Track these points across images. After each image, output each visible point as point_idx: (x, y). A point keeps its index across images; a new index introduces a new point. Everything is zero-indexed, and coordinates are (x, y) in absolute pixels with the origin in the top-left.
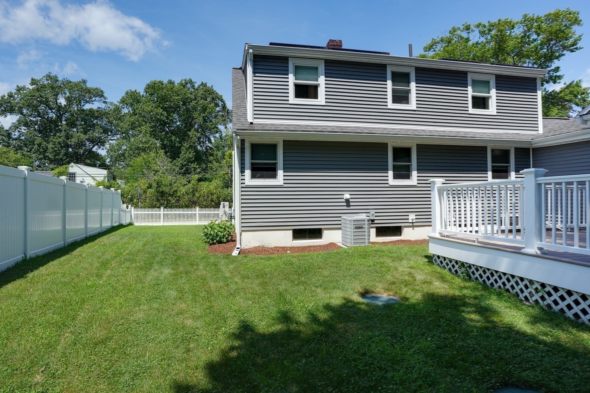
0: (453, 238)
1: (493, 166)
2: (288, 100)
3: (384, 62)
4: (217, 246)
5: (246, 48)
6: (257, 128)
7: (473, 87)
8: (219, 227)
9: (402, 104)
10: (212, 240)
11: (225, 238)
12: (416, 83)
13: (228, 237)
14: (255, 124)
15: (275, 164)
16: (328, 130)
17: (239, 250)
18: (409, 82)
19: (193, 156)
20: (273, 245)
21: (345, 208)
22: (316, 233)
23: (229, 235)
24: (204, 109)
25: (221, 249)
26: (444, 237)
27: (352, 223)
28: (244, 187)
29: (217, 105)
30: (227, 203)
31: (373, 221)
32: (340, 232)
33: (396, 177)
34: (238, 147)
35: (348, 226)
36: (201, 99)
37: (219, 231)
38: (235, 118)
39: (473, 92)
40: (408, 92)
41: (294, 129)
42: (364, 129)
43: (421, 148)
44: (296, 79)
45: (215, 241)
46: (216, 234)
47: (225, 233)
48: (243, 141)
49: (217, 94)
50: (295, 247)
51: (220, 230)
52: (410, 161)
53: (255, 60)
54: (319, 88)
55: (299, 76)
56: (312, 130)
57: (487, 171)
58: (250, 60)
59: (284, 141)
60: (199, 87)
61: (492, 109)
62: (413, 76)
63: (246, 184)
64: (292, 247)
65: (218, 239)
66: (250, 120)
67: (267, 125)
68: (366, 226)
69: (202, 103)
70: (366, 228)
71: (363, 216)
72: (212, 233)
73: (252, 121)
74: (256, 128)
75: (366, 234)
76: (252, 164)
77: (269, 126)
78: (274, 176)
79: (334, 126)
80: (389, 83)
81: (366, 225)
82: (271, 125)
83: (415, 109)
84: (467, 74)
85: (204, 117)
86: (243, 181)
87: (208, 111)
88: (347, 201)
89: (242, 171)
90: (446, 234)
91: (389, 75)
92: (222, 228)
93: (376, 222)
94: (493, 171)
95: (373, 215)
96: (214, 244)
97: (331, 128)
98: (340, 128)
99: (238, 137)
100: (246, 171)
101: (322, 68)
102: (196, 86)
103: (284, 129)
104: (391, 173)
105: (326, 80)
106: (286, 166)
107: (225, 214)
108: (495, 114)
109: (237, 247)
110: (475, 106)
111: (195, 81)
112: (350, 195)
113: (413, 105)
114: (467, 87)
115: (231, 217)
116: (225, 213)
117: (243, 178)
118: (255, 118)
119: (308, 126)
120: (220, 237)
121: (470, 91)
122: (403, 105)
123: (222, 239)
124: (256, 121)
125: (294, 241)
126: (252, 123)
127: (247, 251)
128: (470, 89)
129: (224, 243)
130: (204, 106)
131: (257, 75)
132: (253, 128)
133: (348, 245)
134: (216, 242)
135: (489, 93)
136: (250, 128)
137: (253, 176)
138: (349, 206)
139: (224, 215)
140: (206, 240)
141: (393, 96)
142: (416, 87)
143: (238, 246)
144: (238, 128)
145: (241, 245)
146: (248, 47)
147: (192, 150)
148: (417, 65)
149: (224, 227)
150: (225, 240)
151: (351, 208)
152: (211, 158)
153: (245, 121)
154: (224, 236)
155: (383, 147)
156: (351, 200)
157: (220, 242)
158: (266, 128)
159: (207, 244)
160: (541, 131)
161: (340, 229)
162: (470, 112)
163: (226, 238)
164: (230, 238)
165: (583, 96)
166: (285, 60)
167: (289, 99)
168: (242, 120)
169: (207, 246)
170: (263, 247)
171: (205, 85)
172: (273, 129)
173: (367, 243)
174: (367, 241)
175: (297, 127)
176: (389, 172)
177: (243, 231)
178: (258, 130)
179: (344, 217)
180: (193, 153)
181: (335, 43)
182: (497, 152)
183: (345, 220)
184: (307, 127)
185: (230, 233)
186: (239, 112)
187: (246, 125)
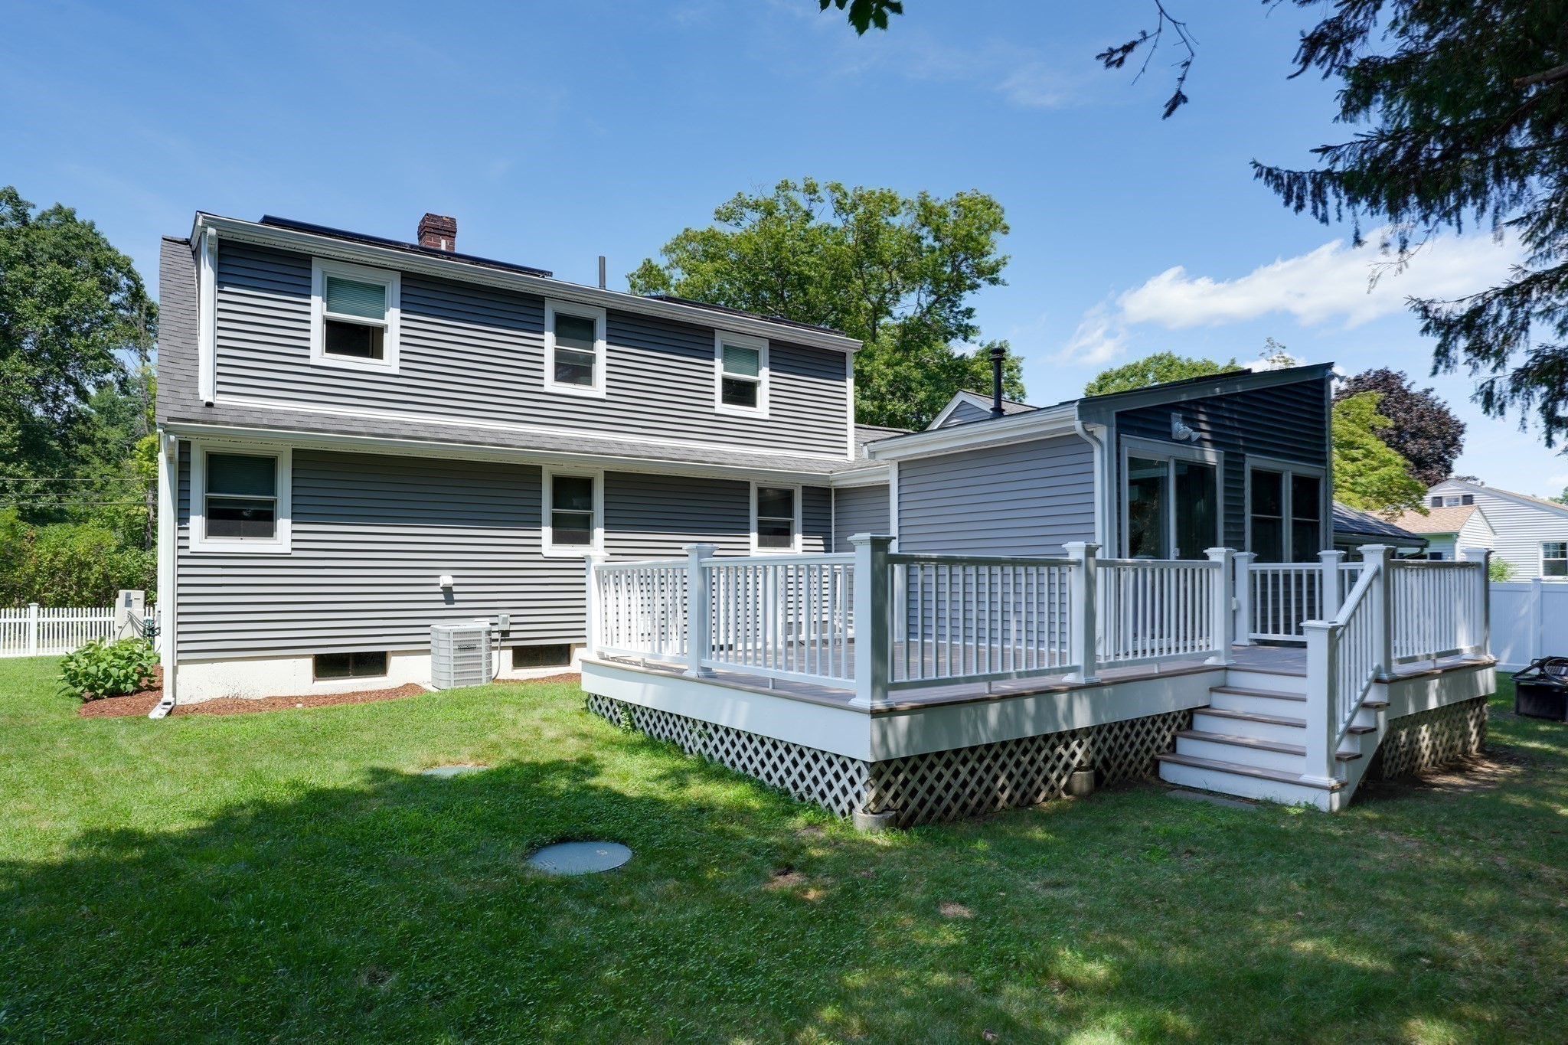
0: (625, 662)
1: (760, 522)
2: (308, 357)
3: (538, 292)
4: (106, 701)
5: (200, 223)
6: (224, 419)
7: (725, 359)
8: (114, 654)
9: (575, 382)
10: (91, 688)
11: (130, 681)
12: (608, 343)
13: (139, 680)
14: (220, 407)
15: (272, 504)
16: (403, 433)
17: (169, 707)
18: (591, 340)
19: (14, 439)
20: (262, 694)
21: (443, 605)
22: (373, 663)
23: (141, 675)
24: (60, 293)
25: (117, 708)
26: (608, 659)
27: (452, 639)
28: (184, 557)
29: (110, 286)
30: (138, 595)
31: (505, 633)
32: (428, 658)
33: (558, 539)
34: (170, 460)
35: (442, 644)
36: (51, 258)
37: (114, 666)
38: (165, 387)
39: (726, 369)
40: (591, 359)
41: (319, 426)
42: (488, 434)
43: (615, 479)
44: (328, 309)
45: (100, 691)
46: (103, 674)
47: (130, 670)
48: (184, 447)
49: (110, 249)
50: (318, 697)
51: (117, 662)
52: (590, 507)
53: (223, 252)
54: (385, 335)
55: (334, 303)
56: (363, 430)
57: (748, 531)
58: (210, 250)
59: (296, 452)
60: (43, 217)
61: (762, 408)
62: (601, 327)
63: (191, 549)
64: (312, 697)
65: (109, 685)
66: (206, 393)
67: (251, 411)
68: (484, 645)
69: (53, 274)
70: (484, 649)
71: (484, 624)
72: (92, 670)
73: (210, 400)
74: (220, 418)
75: (484, 661)
76: (210, 502)
77: (255, 415)
78: (269, 533)
79: (419, 424)
80: (549, 337)
81: (483, 642)
82: (263, 411)
83: (604, 397)
84: (714, 333)
85: (57, 319)
86: (182, 543)
87: (72, 300)
88: (448, 591)
89: (182, 517)
90: (612, 655)
91: (549, 320)
92: (121, 657)
93: (512, 635)
94: (762, 532)
95: (505, 620)
96: (96, 698)
97: (410, 428)
98: (432, 429)
99: (172, 438)
100: (192, 518)
101: (394, 290)
102: (33, 215)
103: (295, 424)
104: (547, 532)
105: (402, 318)
106: (298, 510)
107: (133, 623)
108: (767, 417)
109: (163, 700)
110: (726, 399)
111: (31, 201)
112: (454, 576)
113: (599, 388)
114: (713, 360)
115: (151, 632)
116: (131, 620)
117: (182, 533)
118: (219, 392)
119: (354, 419)
120: (114, 681)
121: (719, 369)
122: (578, 386)
123: (122, 686)
124: (221, 400)
125: (317, 683)
126: (209, 405)
127: (191, 709)
128: (718, 363)
129: (127, 694)
130: (59, 282)
131: (226, 289)
132: (214, 418)
133: (443, 686)
134: (103, 694)
135: (757, 375)
136: (206, 418)
137: (211, 531)
138: (453, 601)
139: (129, 624)
140: (72, 689)
141: (557, 365)
142: (608, 350)
143: (167, 696)
144: (172, 414)
145: (174, 695)
146: (204, 222)
147: (10, 421)
148: (611, 305)
149: (126, 654)
150: (130, 687)
151: (457, 605)
152: (83, 449)
153: (191, 397)
154: (127, 677)
155: (530, 474)
156: (455, 589)
157: (115, 693)
158: (249, 420)
159: (74, 698)
160: (851, 456)
161: (428, 652)
162: (717, 411)
163: (134, 683)
164: (144, 682)
165: (1011, 373)
166: (303, 261)
167: (311, 353)
168: (185, 393)
169: (76, 704)
170: (236, 698)
171: (69, 217)
172: (265, 422)
173: (484, 681)
174: (484, 676)
175: (327, 421)
176: (543, 528)
177: (180, 662)
178: (227, 424)
179: (438, 625)
180: (14, 430)
181: (440, 224)
182: (771, 493)
183: (438, 631)
184: (354, 423)
185: (146, 669)
186: (177, 371)
187: (193, 409)
